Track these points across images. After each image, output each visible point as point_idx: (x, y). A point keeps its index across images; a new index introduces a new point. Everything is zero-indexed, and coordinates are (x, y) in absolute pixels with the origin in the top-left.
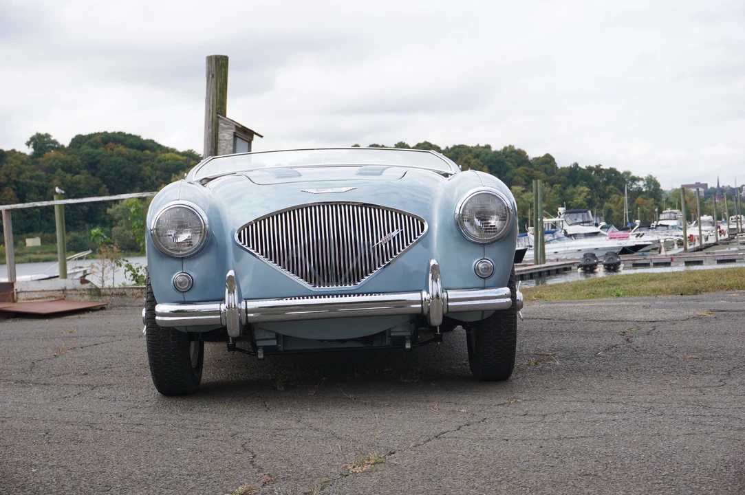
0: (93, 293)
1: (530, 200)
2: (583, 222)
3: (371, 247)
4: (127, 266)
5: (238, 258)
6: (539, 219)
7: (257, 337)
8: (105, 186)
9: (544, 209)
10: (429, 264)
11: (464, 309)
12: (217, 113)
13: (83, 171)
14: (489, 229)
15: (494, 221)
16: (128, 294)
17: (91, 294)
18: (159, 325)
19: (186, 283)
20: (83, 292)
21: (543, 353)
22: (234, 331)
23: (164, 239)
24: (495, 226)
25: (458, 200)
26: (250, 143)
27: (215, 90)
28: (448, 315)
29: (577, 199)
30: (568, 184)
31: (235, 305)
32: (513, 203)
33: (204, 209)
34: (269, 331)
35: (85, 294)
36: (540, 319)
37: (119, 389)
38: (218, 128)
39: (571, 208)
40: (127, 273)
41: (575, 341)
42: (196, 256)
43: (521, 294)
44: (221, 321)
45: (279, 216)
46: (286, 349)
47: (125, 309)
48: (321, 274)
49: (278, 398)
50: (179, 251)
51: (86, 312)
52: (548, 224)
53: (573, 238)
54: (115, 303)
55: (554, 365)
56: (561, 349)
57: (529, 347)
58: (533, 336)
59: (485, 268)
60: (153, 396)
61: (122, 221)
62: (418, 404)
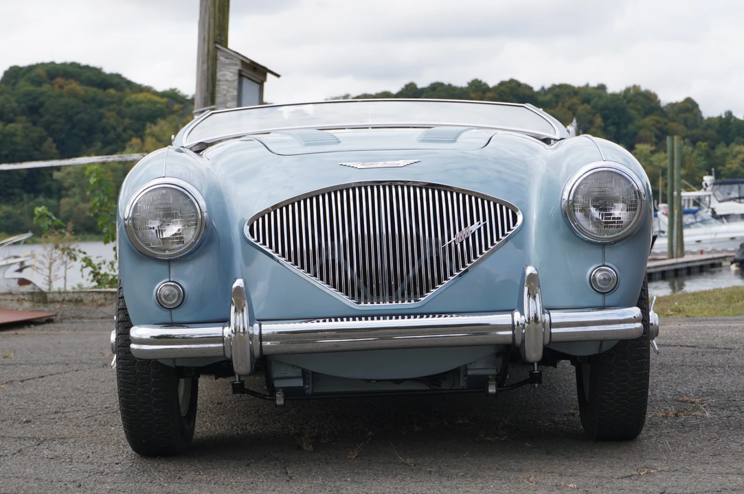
0: (36, 299)
1: (663, 164)
2: (740, 198)
3: (441, 247)
4: (85, 260)
5: (248, 260)
6: (675, 193)
7: (275, 375)
8: (50, 140)
9: (682, 177)
10: (524, 273)
11: (571, 338)
12: (216, 42)
13: (19, 118)
14: (609, 222)
15: (619, 212)
16: (85, 301)
17: (33, 301)
18: (136, 356)
19: (174, 296)
20: (22, 297)
21: (685, 398)
22: (242, 366)
23: (143, 234)
24: (620, 218)
26: (261, 84)
27: (212, 9)
28: (551, 346)
29: (731, 163)
30: (718, 142)
31: (244, 329)
32: (647, 184)
33: (200, 189)
34: (293, 366)
35: (24, 299)
36: (681, 346)
37: (76, 444)
38: (216, 64)
39: (722, 176)
40: (84, 270)
41: (733, 382)
42: (189, 258)
43: (656, 315)
44: (224, 352)
45: (308, 201)
46: (315, 391)
47: (83, 322)
48: (368, 283)
49: (304, 463)
50: (165, 251)
51: (26, 327)
52: (689, 200)
53: (725, 220)
54: (67, 313)
55: (703, 417)
56: (713, 393)
57: (665, 389)
58: (670, 372)
59: (605, 279)
60: (124, 456)
61: (74, 190)
62: (506, 474)
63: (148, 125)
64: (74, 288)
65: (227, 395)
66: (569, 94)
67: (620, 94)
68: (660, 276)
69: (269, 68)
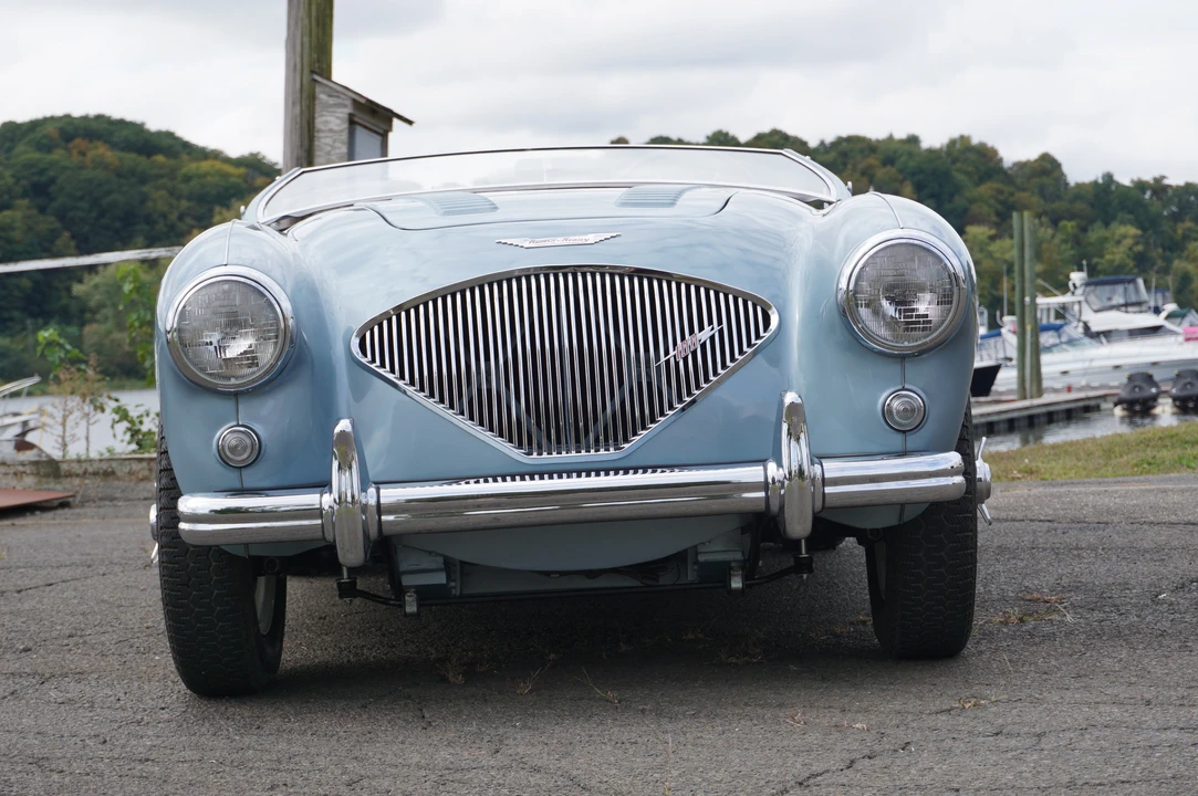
0: (42, 471)
1: (1007, 256)
2: (1126, 305)
3: (653, 365)
4: (118, 410)
5: (359, 392)
6: (1027, 299)
7: (403, 567)
8: (66, 234)
9: (1038, 275)
10: (781, 402)
11: (858, 501)
12: (312, 72)
13: (18, 202)
14: (914, 323)
15: (925, 306)
16: (119, 474)
17: (37, 474)
18: (188, 541)
19: (245, 448)
20: (21, 468)
21: (1036, 595)
22: (351, 553)
23: (195, 353)
24: (926, 316)
25: (844, 260)
26: (384, 136)
27: (306, 21)
28: (824, 515)
29: (1113, 253)
30: (1092, 221)
31: (353, 497)
32: (968, 265)
33: (282, 283)
34: (430, 553)
35: (25, 472)
36: (1032, 520)
37: (101, 682)
38: (314, 105)
39: (1099, 273)
40: (117, 426)
41: (1109, 570)
42: (267, 389)
43: (987, 465)
44: (323, 531)
45: (449, 299)
46: (466, 592)
47: (114, 506)
48: (543, 426)
49: (451, 701)
50: (229, 378)
51: (28, 514)
52: (1049, 310)
53: (1103, 340)
54: (91, 493)
55: (1061, 622)
56: (1077, 587)
57: (1006, 583)
58: (1014, 558)
59: (905, 410)
60: (175, 697)
61: (105, 311)
62: (760, 711)
63: (217, 209)
64: (102, 455)
65: (334, 605)
66: (862, 151)
67: (941, 149)
68: (1006, 426)
69: (396, 110)
